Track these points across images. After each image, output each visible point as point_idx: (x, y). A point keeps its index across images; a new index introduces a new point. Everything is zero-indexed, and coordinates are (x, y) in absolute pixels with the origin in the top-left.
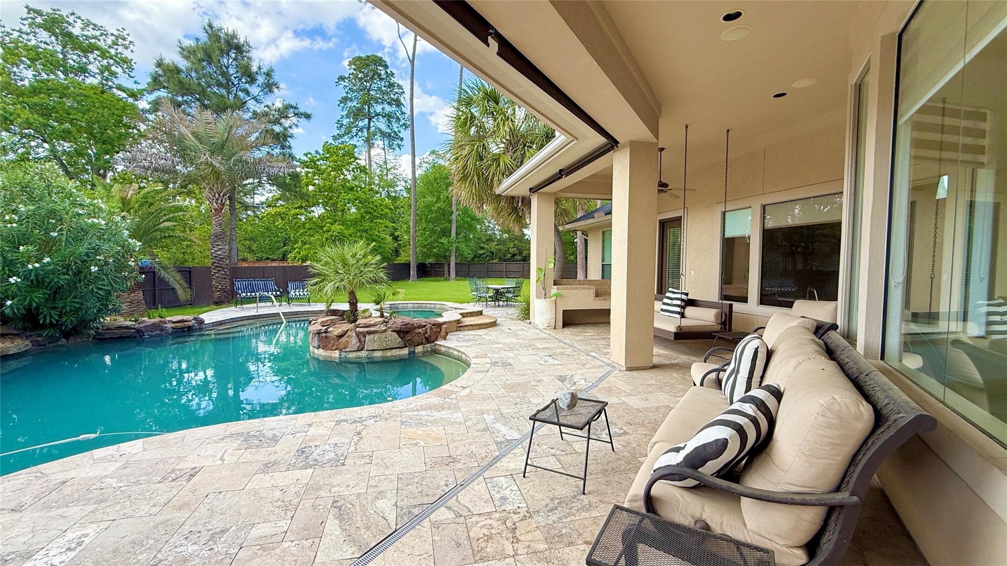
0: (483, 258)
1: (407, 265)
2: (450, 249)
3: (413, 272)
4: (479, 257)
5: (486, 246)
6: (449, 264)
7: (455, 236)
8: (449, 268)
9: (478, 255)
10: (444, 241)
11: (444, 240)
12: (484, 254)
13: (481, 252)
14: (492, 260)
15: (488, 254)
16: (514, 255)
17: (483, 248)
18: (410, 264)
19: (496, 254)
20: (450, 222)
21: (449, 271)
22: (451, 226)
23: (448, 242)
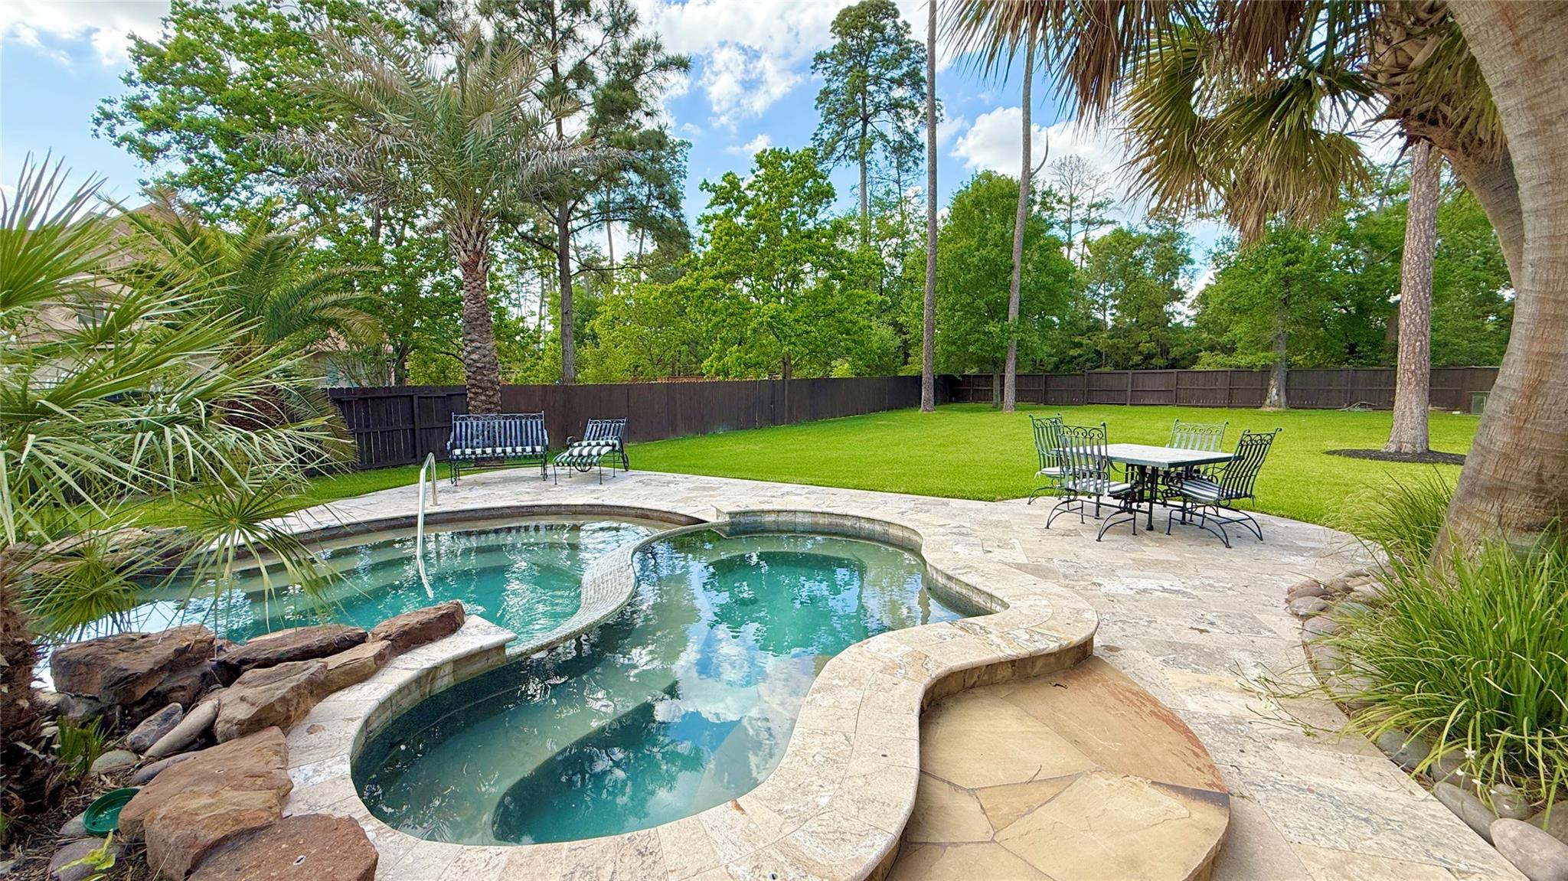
0: (1078, 365)
1: (917, 380)
2: (1005, 344)
3: (927, 393)
4: (1070, 362)
5: (1085, 341)
6: (1003, 377)
7: (1017, 317)
8: (1002, 385)
9: (1067, 359)
10: (992, 329)
11: (992, 327)
12: (1080, 356)
13: (1073, 352)
14: (1099, 367)
15: (1091, 356)
16: (1148, 357)
17: (1079, 345)
18: (921, 377)
19: (1107, 356)
20: (1007, 287)
21: (1002, 391)
22: (1009, 298)
23: (1002, 330)
